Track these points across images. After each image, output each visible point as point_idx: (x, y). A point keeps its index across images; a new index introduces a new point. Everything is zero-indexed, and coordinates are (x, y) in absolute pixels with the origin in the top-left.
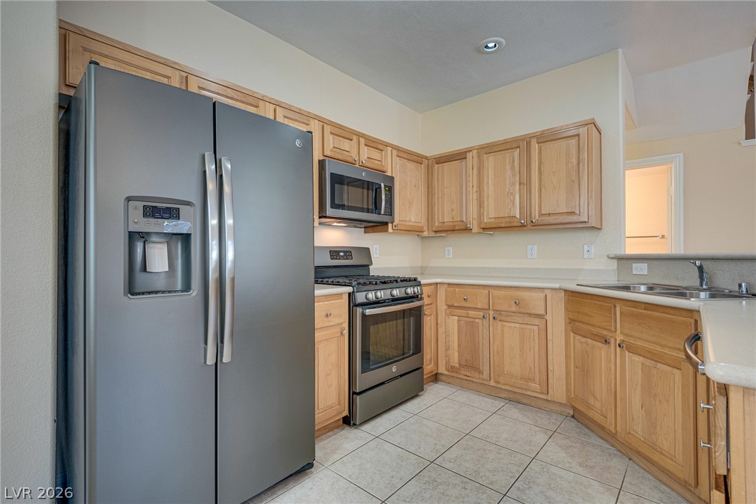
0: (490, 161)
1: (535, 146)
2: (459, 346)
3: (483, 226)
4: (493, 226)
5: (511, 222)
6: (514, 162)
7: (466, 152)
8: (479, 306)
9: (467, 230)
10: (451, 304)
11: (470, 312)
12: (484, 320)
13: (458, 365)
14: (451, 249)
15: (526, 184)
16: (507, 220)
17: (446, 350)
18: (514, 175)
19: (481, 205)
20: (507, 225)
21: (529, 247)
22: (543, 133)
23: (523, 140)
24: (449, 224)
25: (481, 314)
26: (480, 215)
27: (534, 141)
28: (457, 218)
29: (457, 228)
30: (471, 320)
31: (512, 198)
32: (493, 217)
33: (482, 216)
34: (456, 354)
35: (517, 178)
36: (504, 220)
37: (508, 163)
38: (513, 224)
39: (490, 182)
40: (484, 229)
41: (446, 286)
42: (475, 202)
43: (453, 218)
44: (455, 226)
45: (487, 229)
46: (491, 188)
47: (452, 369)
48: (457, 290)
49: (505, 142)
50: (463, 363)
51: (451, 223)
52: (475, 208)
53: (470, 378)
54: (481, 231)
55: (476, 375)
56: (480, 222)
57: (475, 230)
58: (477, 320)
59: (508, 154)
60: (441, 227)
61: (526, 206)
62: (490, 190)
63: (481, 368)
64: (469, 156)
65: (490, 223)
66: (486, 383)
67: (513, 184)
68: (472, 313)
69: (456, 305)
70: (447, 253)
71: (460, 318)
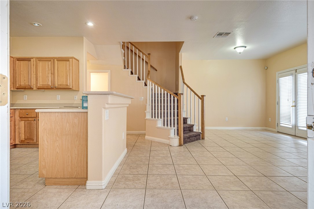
0: (41, 64)
1: (56, 62)
2: (25, 132)
3: (37, 87)
4: (42, 88)
5: (48, 87)
6: (49, 66)
7: (31, 58)
8: (33, 116)
9: (31, 88)
10: (21, 116)
11: (29, 119)
12: (35, 121)
13: (24, 139)
14: (26, 96)
15: (53, 74)
16: (47, 86)
17: (19, 135)
18: (49, 70)
19: (37, 80)
20: (47, 88)
21: (57, 96)
22: (59, 58)
23: (52, 59)
24: (23, 86)
25: (34, 119)
26: (37, 83)
27: (56, 60)
28: (27, 84)
29: (27, 88)
30: (29, 122)
31: (48, 78)
32: (41, 84)
33: (37, 84)
34: (23, 135)
35: (50, 72)
36: (45, 86)
37: (47, 65)
38: (48, 88)
39: (40, 71)
40: (38, 88)
41: (19, 110)
42: (35, 78)
43: (25, 84)
44: (26, 87)
45: (39, 89)
46: (41, 74)
47: (22, 141)
48: (24, 111)
49: (46, 58)
50: (26, 138)
51: (24, 86)
52: (35, 81)
53: (29, 143)
54: (37, 89)
55: (31, 141)
56: (36, 86)
57: (35, 89)
58: (32, 122)
59: (47, 62)
60: (19, 87)
61: (53, 81)
62: (40, 74)
63: (33, 139)
64: (32, 60)
65: (40, 86)
66: (35, 143)
67: (49, 73)
68: (30, 119)
69: (23, 117)
70: (24, 98)
71: (25, 121)
